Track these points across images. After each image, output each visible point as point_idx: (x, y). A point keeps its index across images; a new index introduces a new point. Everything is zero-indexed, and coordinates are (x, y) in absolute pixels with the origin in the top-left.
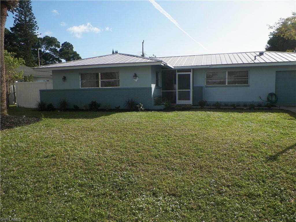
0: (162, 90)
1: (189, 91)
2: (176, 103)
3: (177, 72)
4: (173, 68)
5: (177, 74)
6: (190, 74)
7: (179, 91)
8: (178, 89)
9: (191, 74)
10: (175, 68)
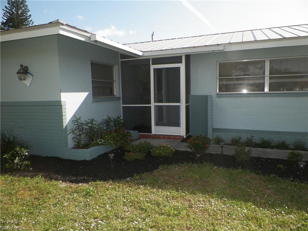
0: (123, 104)
1: (179, 106)
2: (151, 132)
3: (153, 64)
4: (141, 54)
5: (153, 67)
6: (179, 68)
7: (155, 106)
8: (155, 102)
9: (182, 66)
10: (146, 54)
